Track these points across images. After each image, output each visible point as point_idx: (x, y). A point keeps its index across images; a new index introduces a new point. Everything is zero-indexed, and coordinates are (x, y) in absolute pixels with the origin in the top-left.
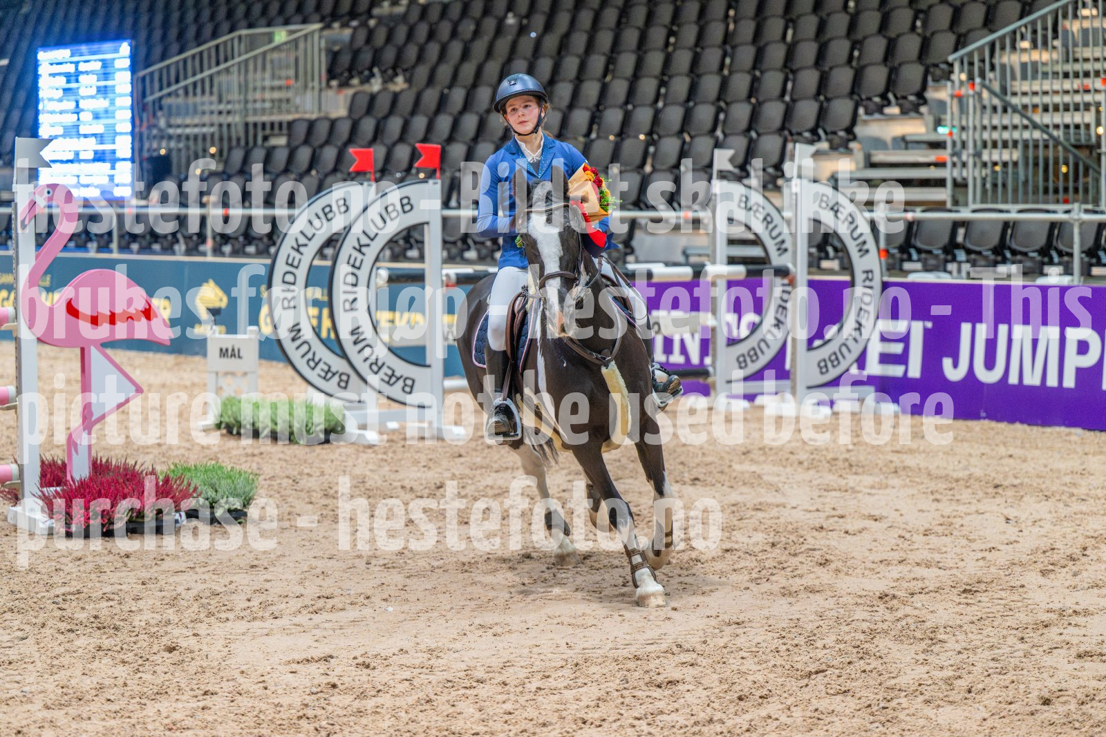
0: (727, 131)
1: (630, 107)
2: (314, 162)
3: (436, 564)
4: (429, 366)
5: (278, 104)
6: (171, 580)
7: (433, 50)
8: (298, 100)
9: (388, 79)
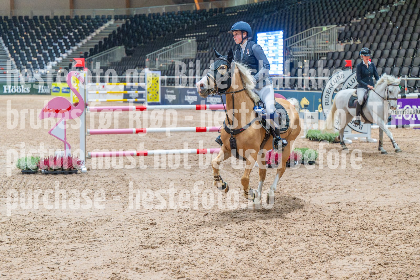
2: (334, 64)
3: (369, 177)
5: (324, 48)
6: (294, 180)
7: (368, 32)
8: (329, 47)
9: (355, 41)
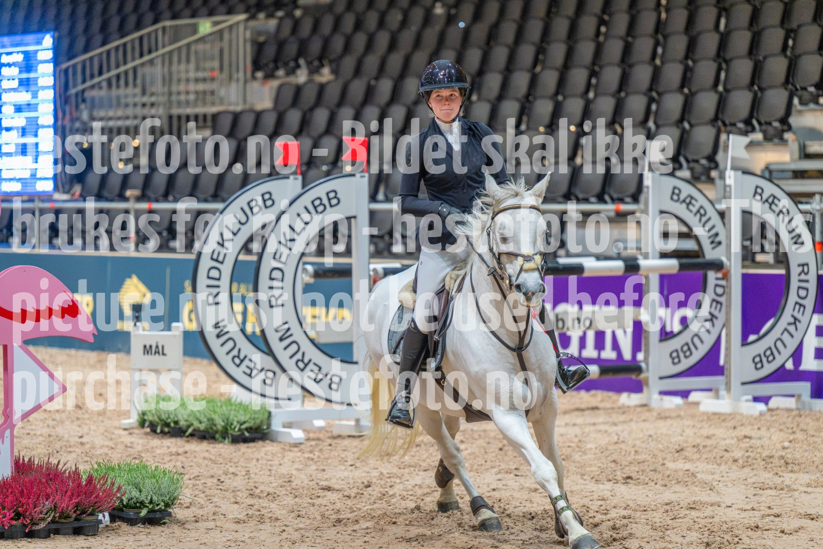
0: (660, 122)
1: (560, 98)
2: (238, 154)
4: (356, 363)
5: (202, 97)
8: (222, 92)
9: (314, 71)
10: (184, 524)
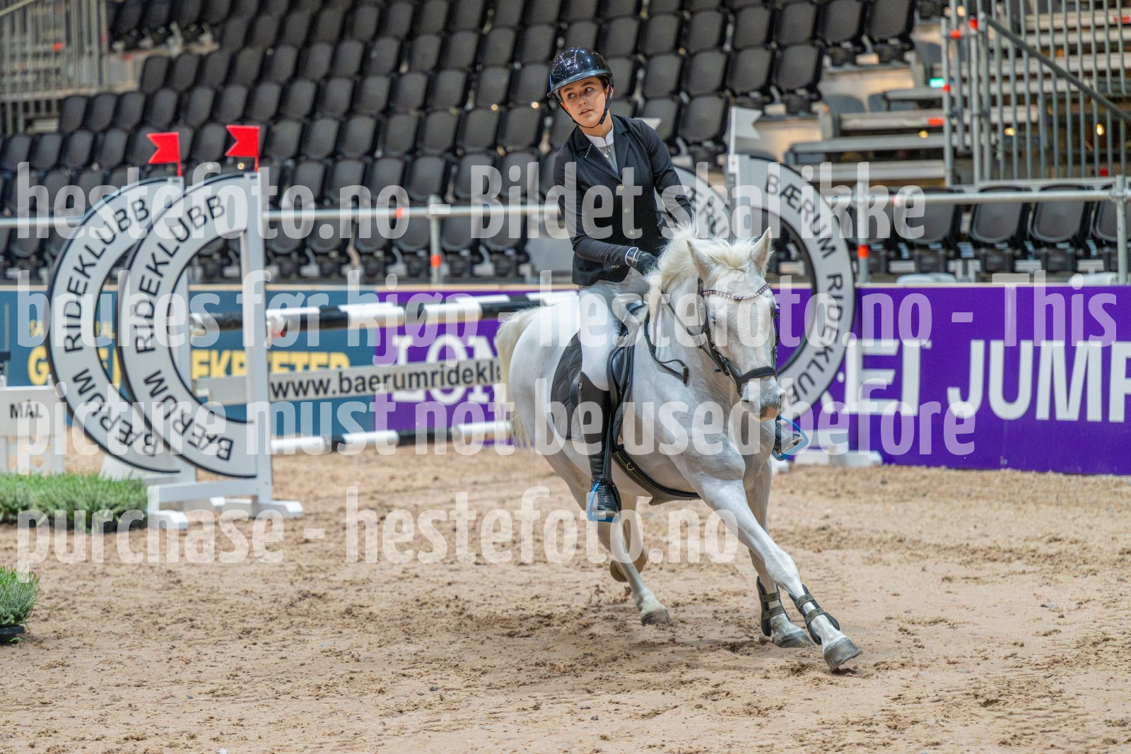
0: (649, 95)
1: (517, 66)
2: (95, 151)
3: (281, 688)
5: (44, 77)
8: (71, 70)
9: (190, 39)
10: (41, 642)
